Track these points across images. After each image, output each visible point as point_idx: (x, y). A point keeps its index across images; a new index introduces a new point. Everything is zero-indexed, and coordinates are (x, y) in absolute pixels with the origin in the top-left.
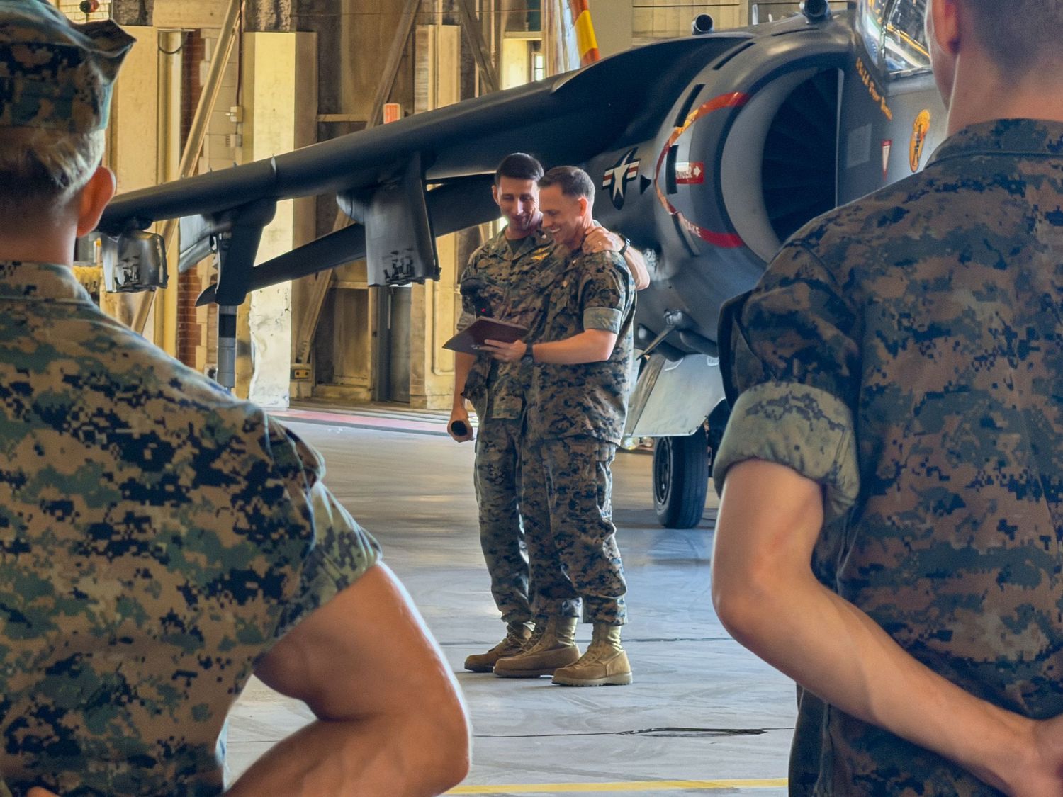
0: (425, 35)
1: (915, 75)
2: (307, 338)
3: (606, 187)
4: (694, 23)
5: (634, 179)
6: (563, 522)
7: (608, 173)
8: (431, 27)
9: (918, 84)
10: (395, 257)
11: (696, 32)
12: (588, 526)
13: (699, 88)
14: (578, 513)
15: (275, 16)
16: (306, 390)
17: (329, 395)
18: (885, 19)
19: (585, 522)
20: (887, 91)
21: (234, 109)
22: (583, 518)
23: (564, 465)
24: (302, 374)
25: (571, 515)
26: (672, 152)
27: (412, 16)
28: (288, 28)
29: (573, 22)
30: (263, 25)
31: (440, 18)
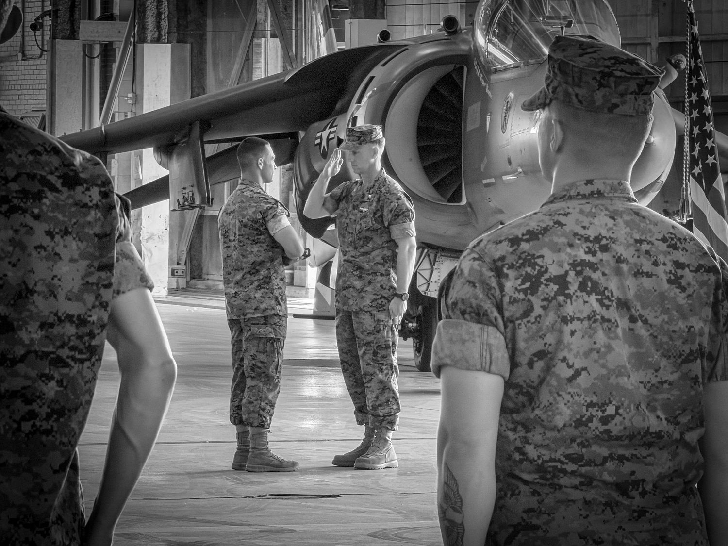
0: (259, 45)
1: (506, 69)
2: (184, 248)
3: (318, 144)
4: (378, 35)
5: (333, 138)
6: (368, 364)
7: (319, 135)
8: (263, 40)
9: (508, 75)
10: (184, 191)
11: (380, 41)
12: (384, 367)
13: (372, 78)
14: (379, 359)
15: (157, 33)
16: (182, 283)
17: (199, 287)
18: (488, 32)
19: (383, 364)
20: (490, 80)
21: (130, 95)
22: (382, 362)
23: (372, 328)
24: (180, 273)
25: (374, 360)
26: (355, 120)
27: (251, 33)
28: (166, 41)
29: (324, 36)
30: (149, 39)
31: (269, 33)
